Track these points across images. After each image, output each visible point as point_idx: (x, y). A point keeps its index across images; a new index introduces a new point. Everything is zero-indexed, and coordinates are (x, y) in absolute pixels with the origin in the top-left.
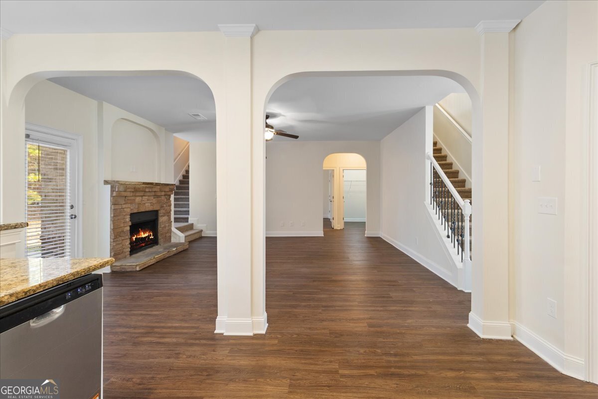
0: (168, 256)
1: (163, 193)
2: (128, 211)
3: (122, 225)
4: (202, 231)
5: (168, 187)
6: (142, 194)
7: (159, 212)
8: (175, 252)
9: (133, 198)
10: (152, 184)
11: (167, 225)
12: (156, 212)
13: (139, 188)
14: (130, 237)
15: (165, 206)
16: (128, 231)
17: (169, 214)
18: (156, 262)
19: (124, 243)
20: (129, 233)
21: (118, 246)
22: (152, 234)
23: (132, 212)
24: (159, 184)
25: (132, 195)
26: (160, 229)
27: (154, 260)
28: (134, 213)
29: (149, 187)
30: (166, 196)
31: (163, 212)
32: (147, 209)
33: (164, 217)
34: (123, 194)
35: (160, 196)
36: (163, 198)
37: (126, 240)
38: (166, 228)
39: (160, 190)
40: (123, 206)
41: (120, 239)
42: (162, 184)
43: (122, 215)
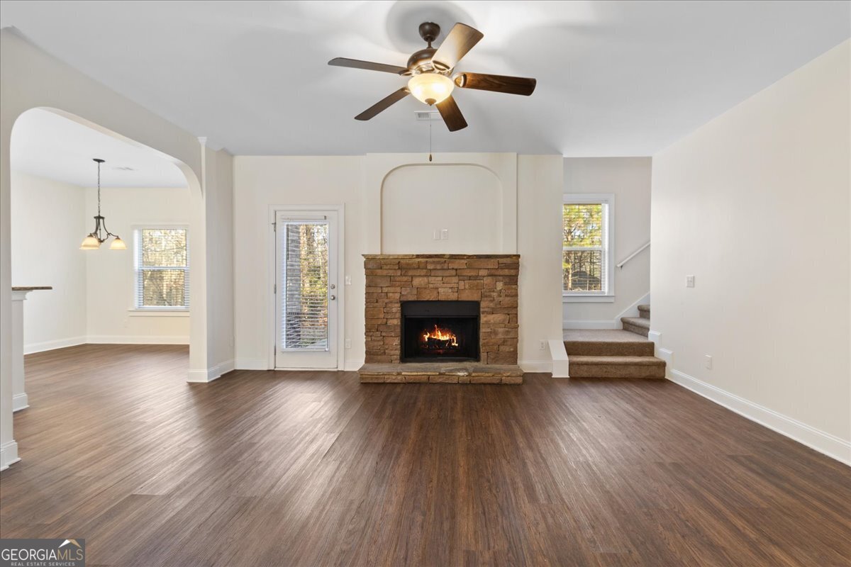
1: (482, 273)
2: (398, 296)
3: (382, 316)
4: (665, 365)
6: (423, 272)
7: (481, 305)
9: (405, 279)
12: (476, 305)
13: (408, 264)
14: (399, 334)
15: (495, 294)
16: (397, 325)
17: (511, 310)
18: (404, 381)
19: (388, 340)
20: (398, 330)
21: (376, 343)
22: (455, 338)
23: (404, 299)
24: (461, 255)
25: (399, 274)
26: (481, 335)
27: (399, 377)
28: (409, 301)
29: (434, 262)
30: (501, 278)
31: (492, 305)
32: (442, 298)
33: (493, 316)
34: (379, 272)
35: (477, 277)
36: (487, 281)
37: (392, 338)
38: (500, 336)
39: (470, 267)
40: (385, 290)
41: (378, 333)
42: (469, 257)
43: (383, 302)
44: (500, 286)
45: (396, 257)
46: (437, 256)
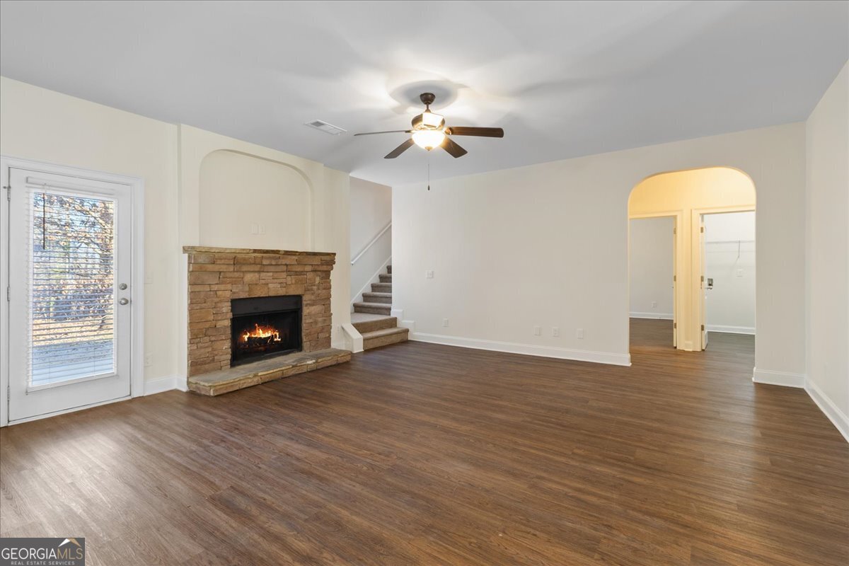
0: (293, 372)
1: (308, 268)
2: (228, 294)
3: (211, 318)
4: (407, 331)
5: (317, 257)
6: (257, 268)
7: (304, 298)
8: (314, 367)
9: (236, 275)
10: (277, 252)
11: (320, 319)
12: (299, 298)
13: (244, 259)
14: (230, 336)
15: (315, 288)
16: (227, 327)
17: (326, 301)
18: (260, 382)
19: (217, 345)
20: (229, 331)
21: (202, 350)
22: (277, 334)
23: (236, 297)
24: (294, 252)
25: (232, 270)
26: (304, 326)
27: (256, 379)
28: (241, 299)
29: (270, 258)
30: (319, 273)
31: (313, 297)
32: (272, 294)
33: (314, 307)
34: (210, 267)
35: (301, 273)
36: (310, 275)
37: (222, 342)
38: (320, 325)
39: (299, 263)
40: (215, 288)
41: (207, 339)
42: (301, 253)
43: (212, 301)
44: (318, 280)
45: (233, 251)
46: (273, 252)
